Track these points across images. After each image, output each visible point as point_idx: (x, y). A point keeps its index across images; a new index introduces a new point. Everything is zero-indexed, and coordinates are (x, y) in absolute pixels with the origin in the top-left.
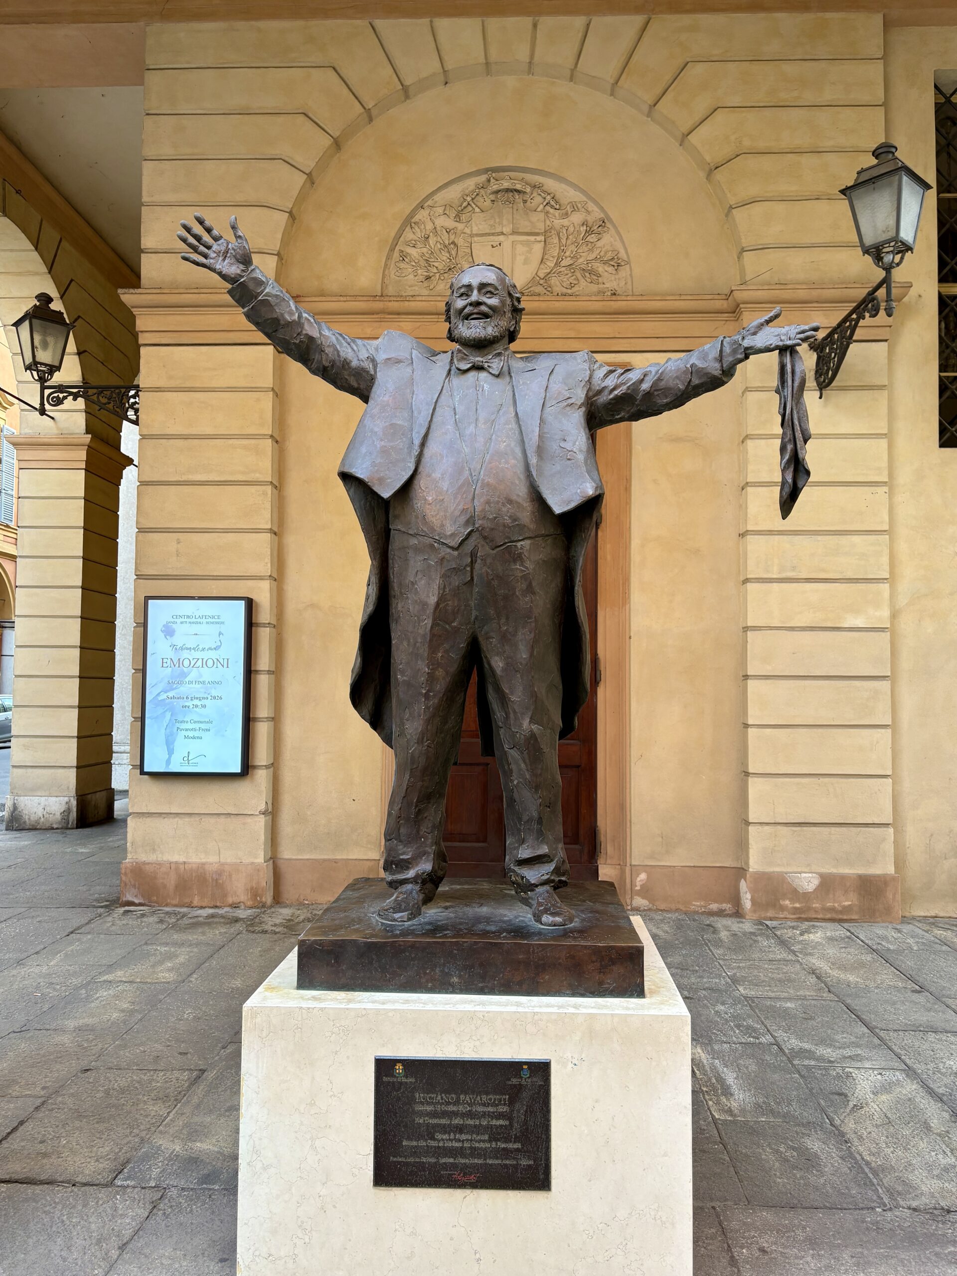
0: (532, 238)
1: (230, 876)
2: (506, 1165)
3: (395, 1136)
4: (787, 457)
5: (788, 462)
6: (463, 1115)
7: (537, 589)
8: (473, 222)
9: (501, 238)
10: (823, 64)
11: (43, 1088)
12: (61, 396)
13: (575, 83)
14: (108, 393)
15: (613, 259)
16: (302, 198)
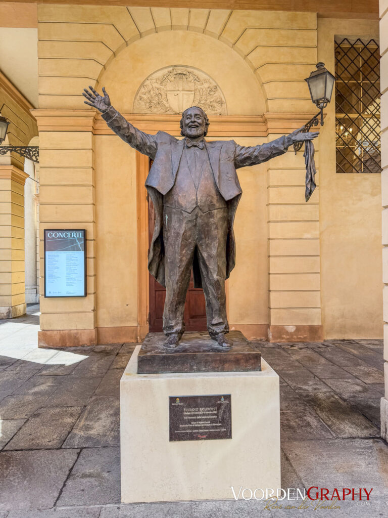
0: (190, 92)
1: (81, 334)
2: (216, 432)
3: (177, 424)
4: (308, 180)
5: (309, 182)
6: (201, 415)
7: (219, 228)
8: (167, 86)
9: (178, 92)
10: (295, 31)
11: (26, 415)
12: (5, 150)
13: (205, 34)
14: (24, 149)
15: (219, 101)
16: (101, 75)
